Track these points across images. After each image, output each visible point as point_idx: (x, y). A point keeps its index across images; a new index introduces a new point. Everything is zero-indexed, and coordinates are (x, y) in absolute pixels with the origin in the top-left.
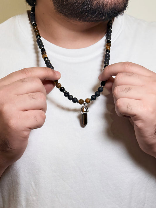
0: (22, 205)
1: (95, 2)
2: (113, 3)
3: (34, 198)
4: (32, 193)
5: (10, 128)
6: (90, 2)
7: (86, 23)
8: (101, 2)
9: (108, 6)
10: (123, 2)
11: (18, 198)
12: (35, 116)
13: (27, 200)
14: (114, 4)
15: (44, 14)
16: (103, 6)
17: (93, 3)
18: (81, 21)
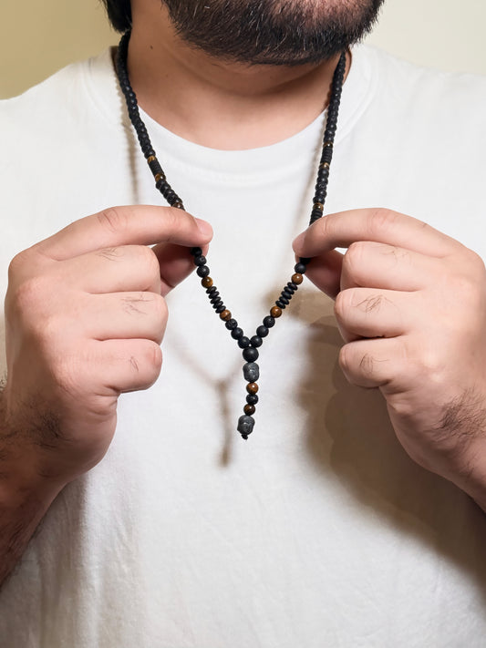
0: (93, 587)
1: (279, 5)
2: (327, 7)
3: (125, 568)
4: (119, 555)
5: (61, 386)
6: (264, 6)
7: (264, 68)
8: (293, 4)
9: (315, 16)
10: (357, 6)
11: (82, 566)
12: (132, 358)
13: (106, 574)
14: (330, 10)
15: (152, 47)
16: (300, 16)
17: (272, 9)
18: (247, 64)
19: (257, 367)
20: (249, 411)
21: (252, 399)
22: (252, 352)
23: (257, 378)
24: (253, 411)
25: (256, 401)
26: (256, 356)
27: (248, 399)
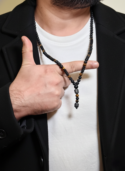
19: (78, 90)
20: (77, 101)
21: (77, 99)
22: (76, 86)
23: (78, 93)
24: (78, 102)
25: (78, 99)
26: (77, 87)
27: (76, 99)
